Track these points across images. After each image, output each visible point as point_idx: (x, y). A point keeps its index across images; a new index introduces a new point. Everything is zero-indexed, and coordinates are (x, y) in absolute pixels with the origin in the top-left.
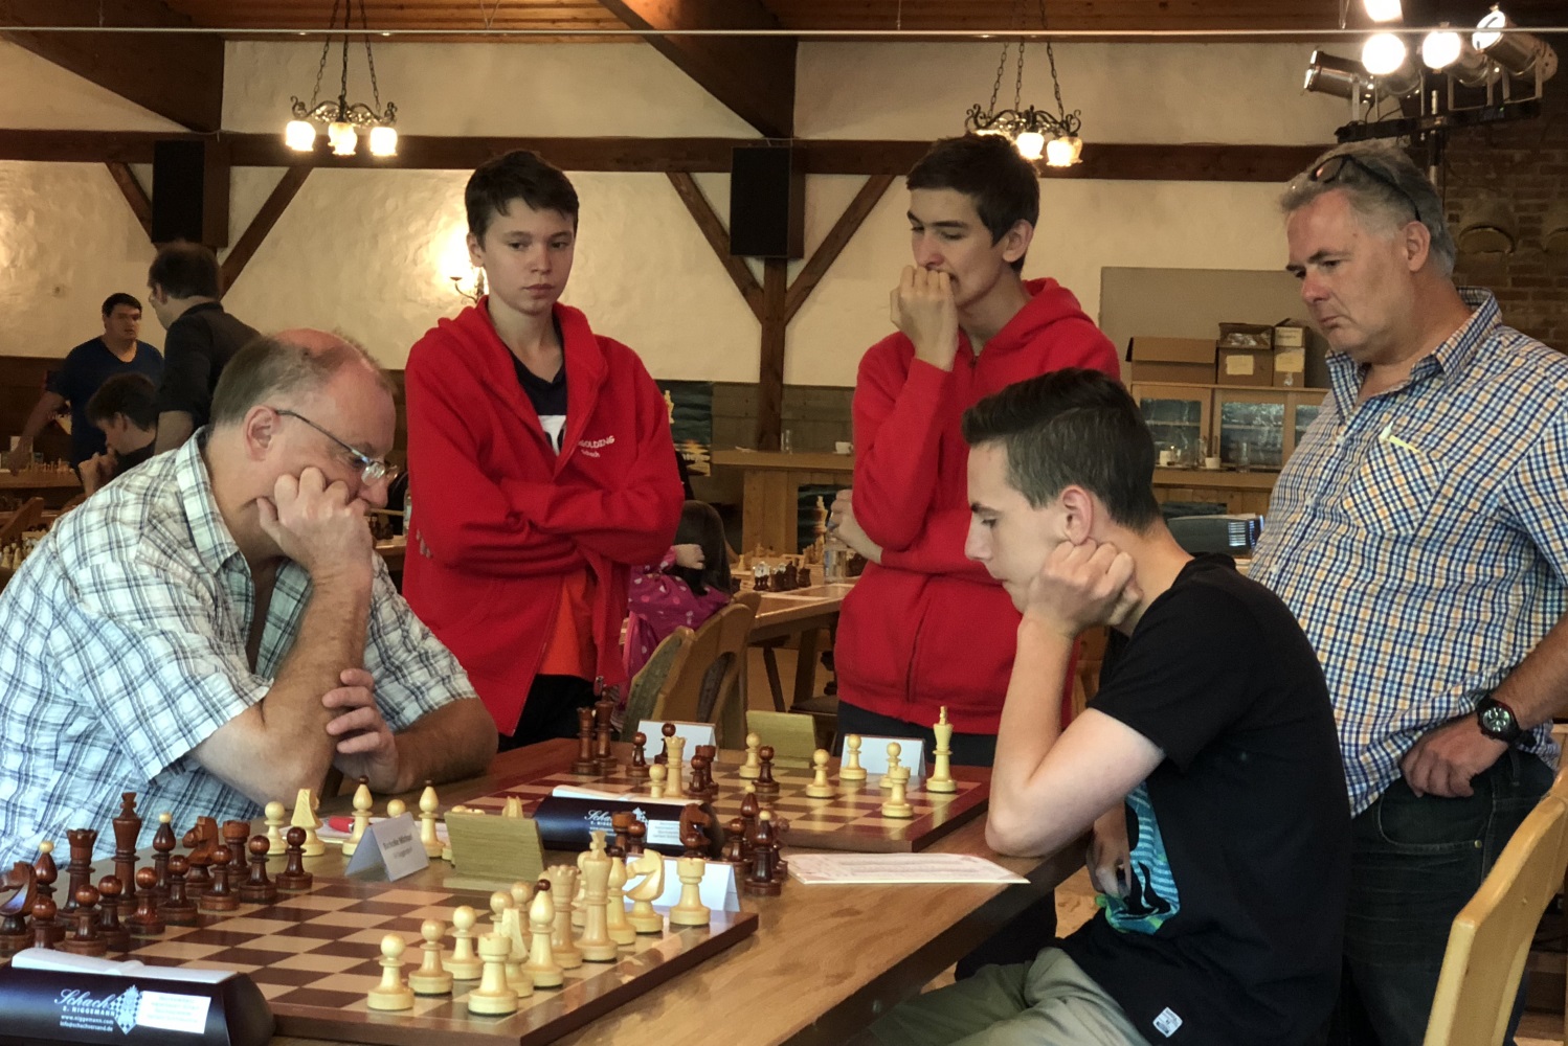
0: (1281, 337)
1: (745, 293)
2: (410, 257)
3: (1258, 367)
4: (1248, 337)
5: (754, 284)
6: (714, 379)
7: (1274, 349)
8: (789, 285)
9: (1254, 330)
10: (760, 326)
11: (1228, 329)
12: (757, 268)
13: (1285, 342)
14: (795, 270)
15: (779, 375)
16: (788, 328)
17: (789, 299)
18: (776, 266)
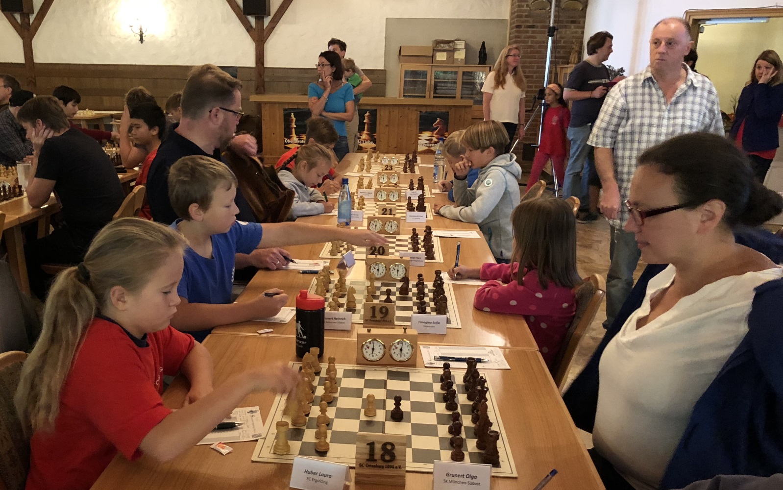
0: (457, 45)
1: (248, 30)
2: (111, 17)
3: (448, 57)
4: (446, 45)
5: (251, 27)
6: (237, 66)
7: (455, 50)
8: (265, 27)
9: (448, 42)
10: (255, 44)
11: (438, 42)
12: (252, 20)
13: (459, 47)
14: (267, 21)
15: (263, 64)
16: (265, 44)
17: (265, 33)
18: (260, 18)
